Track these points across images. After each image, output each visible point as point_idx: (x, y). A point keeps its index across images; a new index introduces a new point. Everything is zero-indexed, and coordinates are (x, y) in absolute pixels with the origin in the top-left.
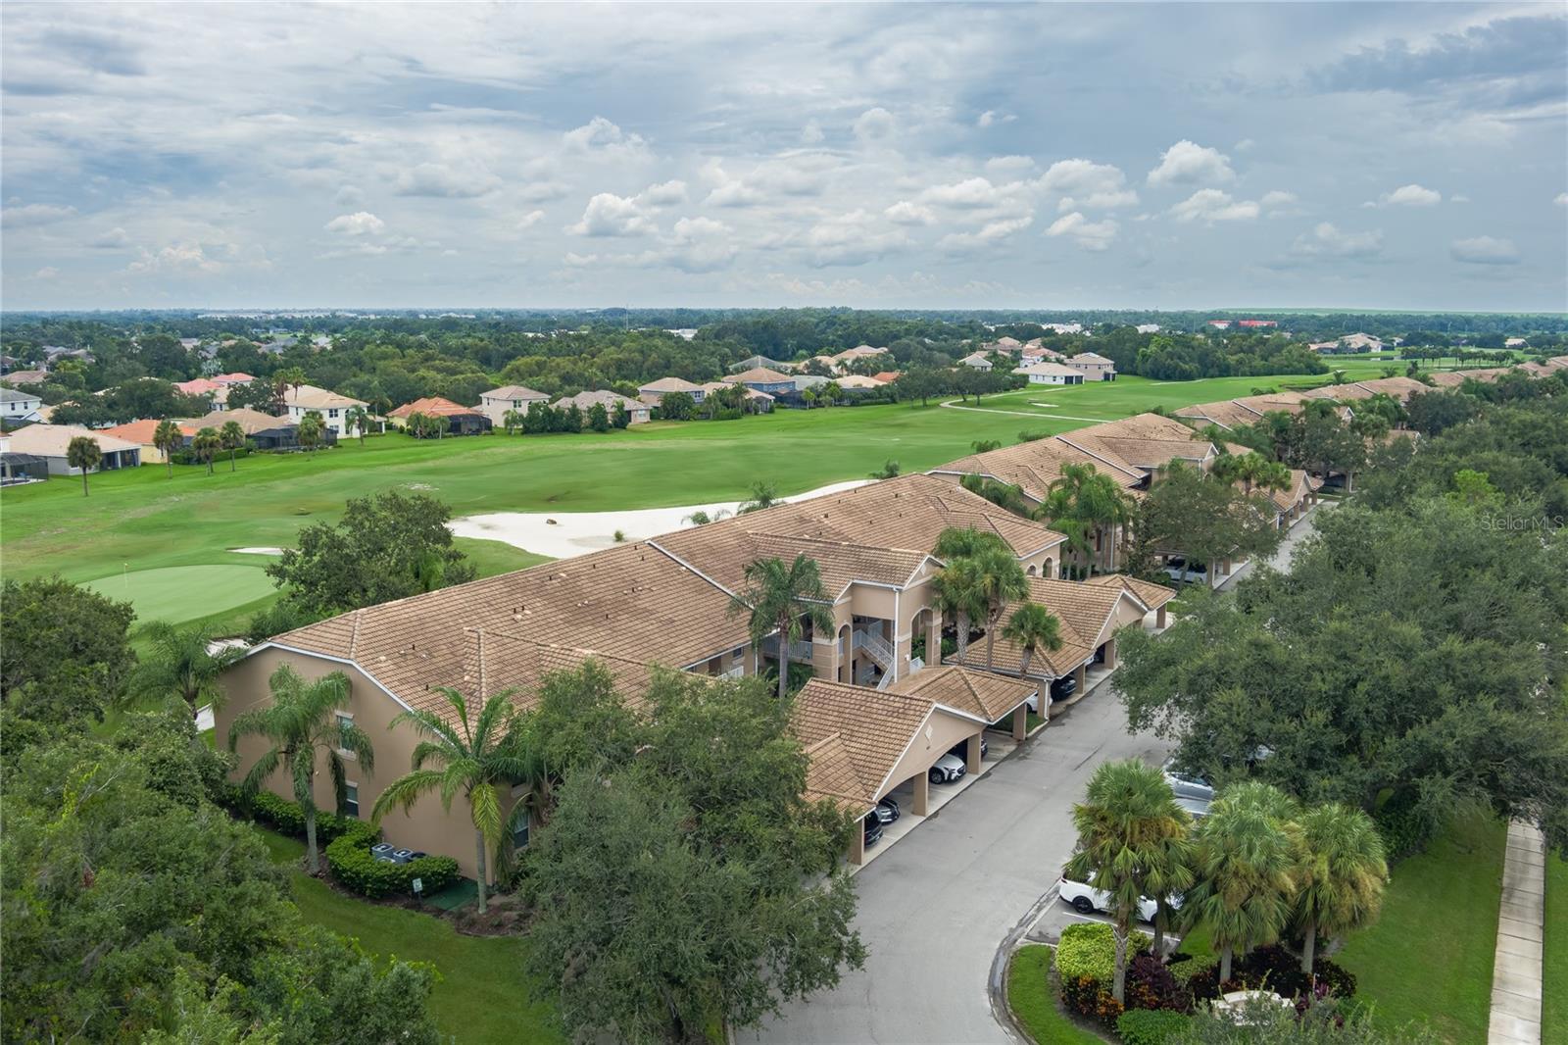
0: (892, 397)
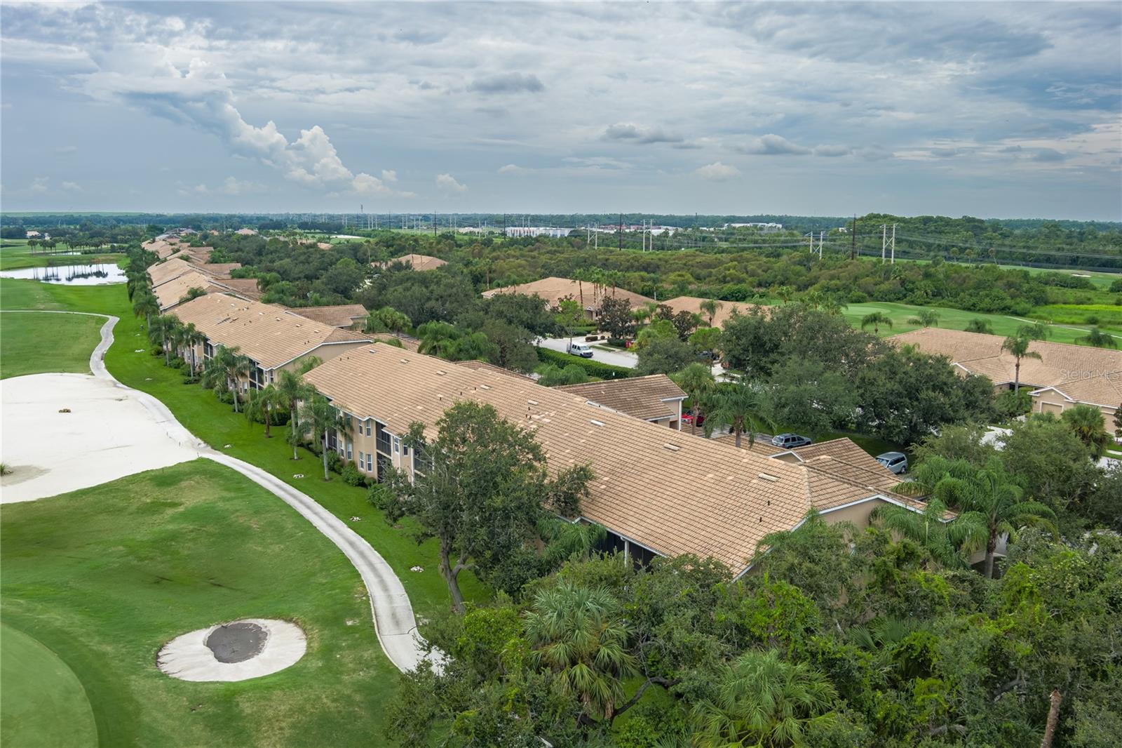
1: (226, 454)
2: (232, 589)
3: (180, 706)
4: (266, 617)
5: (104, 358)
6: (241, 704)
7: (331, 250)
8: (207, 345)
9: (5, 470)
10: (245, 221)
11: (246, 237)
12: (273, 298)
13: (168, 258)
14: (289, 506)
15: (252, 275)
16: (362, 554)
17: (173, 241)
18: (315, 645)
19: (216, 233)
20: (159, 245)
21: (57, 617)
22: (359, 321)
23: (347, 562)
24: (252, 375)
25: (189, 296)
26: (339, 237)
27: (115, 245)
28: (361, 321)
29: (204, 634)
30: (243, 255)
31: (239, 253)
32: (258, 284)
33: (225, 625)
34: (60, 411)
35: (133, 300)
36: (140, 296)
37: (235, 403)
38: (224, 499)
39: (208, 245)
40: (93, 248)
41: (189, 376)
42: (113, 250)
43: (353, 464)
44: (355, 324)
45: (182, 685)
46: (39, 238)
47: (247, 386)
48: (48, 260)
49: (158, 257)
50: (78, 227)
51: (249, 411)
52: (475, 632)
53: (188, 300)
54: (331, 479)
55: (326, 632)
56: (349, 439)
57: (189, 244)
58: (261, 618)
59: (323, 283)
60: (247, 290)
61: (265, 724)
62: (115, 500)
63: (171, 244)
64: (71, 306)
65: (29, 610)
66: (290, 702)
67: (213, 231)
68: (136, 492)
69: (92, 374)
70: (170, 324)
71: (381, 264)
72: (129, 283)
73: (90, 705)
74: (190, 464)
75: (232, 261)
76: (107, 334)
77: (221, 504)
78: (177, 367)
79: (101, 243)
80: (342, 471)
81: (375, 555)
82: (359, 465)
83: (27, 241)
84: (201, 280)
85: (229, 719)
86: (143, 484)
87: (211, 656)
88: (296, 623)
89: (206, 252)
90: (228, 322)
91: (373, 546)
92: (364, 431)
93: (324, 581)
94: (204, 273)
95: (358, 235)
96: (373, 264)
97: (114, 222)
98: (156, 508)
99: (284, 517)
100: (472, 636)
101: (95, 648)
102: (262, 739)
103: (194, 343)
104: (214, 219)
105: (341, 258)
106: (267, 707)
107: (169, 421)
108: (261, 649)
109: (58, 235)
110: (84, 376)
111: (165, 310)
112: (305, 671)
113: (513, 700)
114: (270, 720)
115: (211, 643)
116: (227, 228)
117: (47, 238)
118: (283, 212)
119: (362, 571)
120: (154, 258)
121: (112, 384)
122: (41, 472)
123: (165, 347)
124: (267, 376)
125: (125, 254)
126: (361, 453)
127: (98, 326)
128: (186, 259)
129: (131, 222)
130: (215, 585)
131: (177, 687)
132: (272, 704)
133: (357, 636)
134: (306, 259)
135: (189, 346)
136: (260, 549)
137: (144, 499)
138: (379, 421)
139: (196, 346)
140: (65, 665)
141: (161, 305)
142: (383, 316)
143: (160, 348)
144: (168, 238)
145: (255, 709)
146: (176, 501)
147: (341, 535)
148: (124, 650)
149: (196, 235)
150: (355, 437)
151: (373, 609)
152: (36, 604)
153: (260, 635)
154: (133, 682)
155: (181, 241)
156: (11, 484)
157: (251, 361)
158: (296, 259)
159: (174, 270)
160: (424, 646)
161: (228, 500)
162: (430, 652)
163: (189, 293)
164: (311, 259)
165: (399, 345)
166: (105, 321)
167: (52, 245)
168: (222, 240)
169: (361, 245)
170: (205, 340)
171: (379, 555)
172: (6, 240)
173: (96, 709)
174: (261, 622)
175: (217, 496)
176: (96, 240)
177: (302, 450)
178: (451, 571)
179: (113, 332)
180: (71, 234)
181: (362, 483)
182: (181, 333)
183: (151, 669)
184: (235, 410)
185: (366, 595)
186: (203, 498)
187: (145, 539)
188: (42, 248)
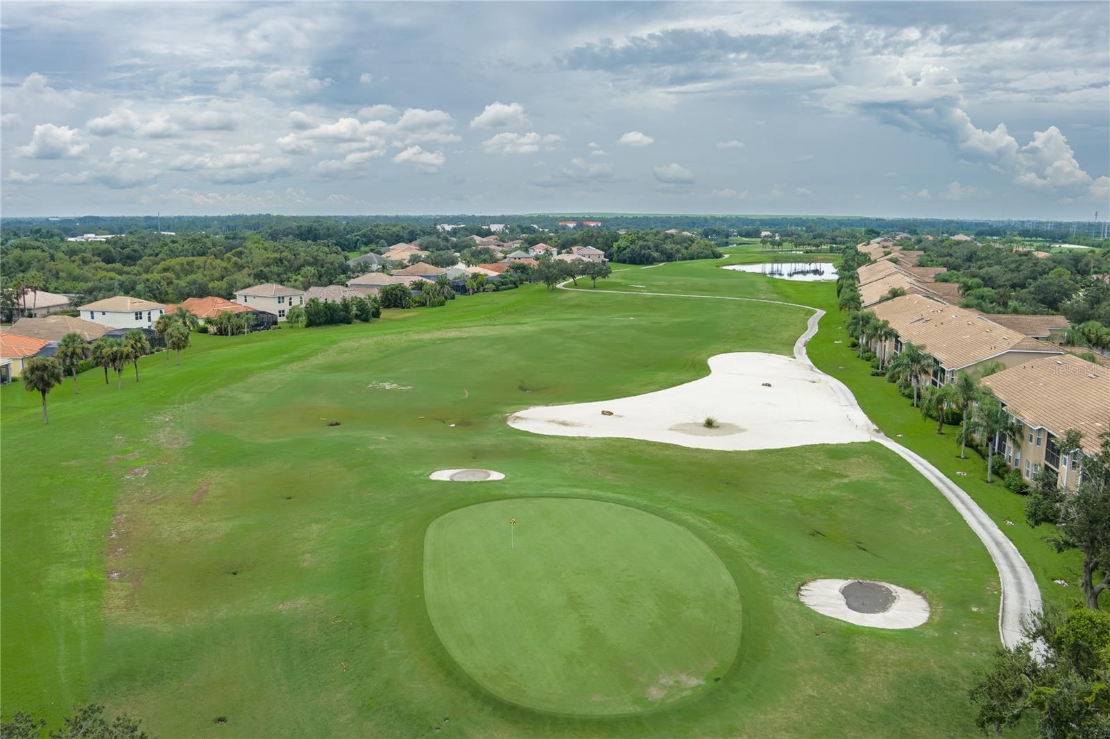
0: (514, 283)
1: (896, 442)
2: (875, 555)
3: (808, 629)
4: (899, 585)
5: (807, 345)
6: (857, 643)
7: (1047, 259)
8: (897, 341)
9: (714, 424)
10: (962, 227)
11: (958, 243)
12: (971, 303)
13: (878, 260)
14: (945, 497)
15: (956, 280)
16: (1006, 556)
17: (886, 244)
18: (937, 618)
19: (931, 238)
20: (873, 248)
21: (730, 539)
22: (1056, 333)
23: (988, 558)
24: (935, 374)
25: (889, 296)
26: (1063, 246)
27: (834, 246)
28: (1060, 333)
29: (842, 583)
30: (951, 260)
31: (948, 258)
32: (960, 288)
33: (861, 581)
34: (763, 385)
35: (840, 297)
36: (846, 292)
37: (915, 397)
38: (884, 479)
39: (919, 249)
40: (814, 248)
41: (878, 369)
42: (832, 250)
43: (1019, 472)
44: (1052, 335)
45: (813, 614)
46: (771, 237)
47: (928, 383)
48: (774, 257)
49: (870, 259)
50: (804, 229)
51: (925, 405)
52: (1078, 628)
53: (888, 299)
54: (992, 482)
55: (950, 610)
56: (1018, 446)
57: (901, 247)
58: (894, 584)
59: (1030, 293)
60: (948, 294)
61: (873, 665)
62: (793, 462)
63: (884, 247)
64: (787, 298)
65: (712, 529)
66: (901, 655)
67: (928, 236)
68: (811, 460)
69: (795, 358)
70: (866, 320)
71: (1104, 277)
72: (838, 280)
73: (740, 606)
74: (863, 445)
75: (940, 265)
76: (813, 325)
77: (881, 483)
78: (868, 359)
79: (821, 244)
80: (1006, 476)
81: (1019, 558)
82: (1024, 473)
83: (760, 240)
84: (902, 281)
85: (845, 651)
86: (818, 454)
87: (843, 602)
88: (924, 597)
89: (915, 255)
90: (921, 322)
91: (1019, 550)
92: (1034, 439)
93: (962, 569)
94: (909, 275)
95: (1086, 245)
96: (1095, 277)
97: (837, 225)
98: (825, 475)
99: (937, 506)
100: (1073, 630)
101: (753, 568)
102: (868, 675)
103: (886, 338)
104: (932, 225)
105: (1055, 267)
106: (879, 652)
107: (851, 405)
108: (887, 608)
109: (786, 235)
110: (787, 358)
111: (865, 307)
112: (921, 636)
113: (1097, 694)
114: (878, 663)
115: (845, 592)
116: (943, 233)
117: (777, 238)
118: (1005, 219)
119: (1002, 570)
120: (866, 260)
121: (809, 367)
122: (740, 430)
123: (860, 340)
124: (948, 376)
125: (841, 255)
126: (1029, 462)
127: (806, 317)
128: (895, 261)
129: (851, 225)
130: (861, 548)
131: (809, 614)
132: (884, 651)
133: (979, 622)
134: (1017, 267)
135: (881, 341)
136: (908, 528)
137: (816, 466)
138: (1051, 432)
139: (887, 342)
140: (729, 574)
141: (863, 302)
142: (1086, 330)
143: (856, 341)
144: (884, 241)
145: (868, 650)
146: (844, 473)
147: (990, 534)
148: (775, 576)
149: (910, 239)
150: (1024, 445)
151: (1001, 604)
152: (718, 526)
153: (890, 598)
154: (776, 601)
155: (894, 245)
156: (717, 435)
157: (936, 361)
158: (1006, 267)
159: (881, 271)
160: (1030, 633)
161: (889, 481)
162: (1035, 641)
163: (890, 292)
164: (1022, 267)
165: (1092, 359)
166: (813, 313)
167: (779, 244)
168: (935, 245)
169: (1084, 255)
170: (897, 337)
171: (1023, 560)
172: (744, 239)
173: (746, 611)
174: (893, 587)
175: (879, 476)
176: (817, 241)
177: (969, 451)
178: (1092, 588)
179: (818, 323)
180: (798, 235)
181: (1022, 490)
182: (876, 329)
183: (792, 596)
184: (913, 405)
185: (999, 590)
186: (867, 475)
187: (811, 498)
188: (771, 246)
